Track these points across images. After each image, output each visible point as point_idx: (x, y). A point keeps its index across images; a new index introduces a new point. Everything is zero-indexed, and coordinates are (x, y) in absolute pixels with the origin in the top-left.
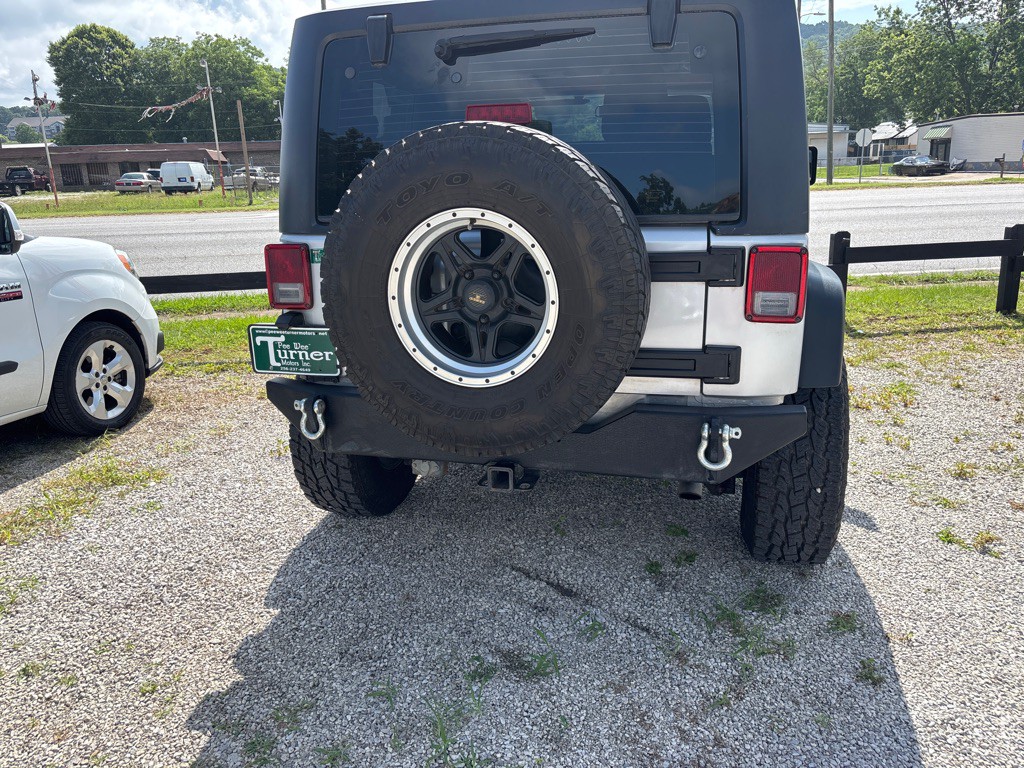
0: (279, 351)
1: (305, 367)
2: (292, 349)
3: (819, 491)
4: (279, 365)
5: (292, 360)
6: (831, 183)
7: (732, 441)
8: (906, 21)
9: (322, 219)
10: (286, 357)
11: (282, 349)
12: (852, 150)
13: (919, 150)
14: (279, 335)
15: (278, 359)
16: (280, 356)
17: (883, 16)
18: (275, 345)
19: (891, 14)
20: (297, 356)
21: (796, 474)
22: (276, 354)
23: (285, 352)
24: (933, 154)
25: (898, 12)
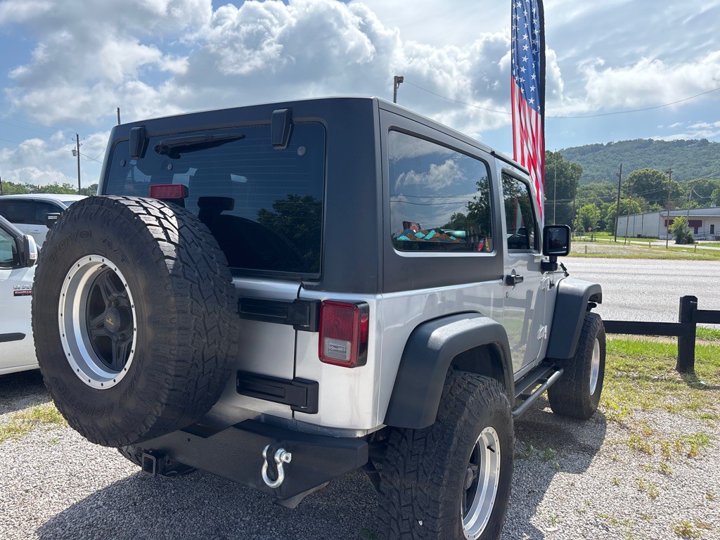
3: (421, 523)
7: (285, 464)
21: (403, 503)
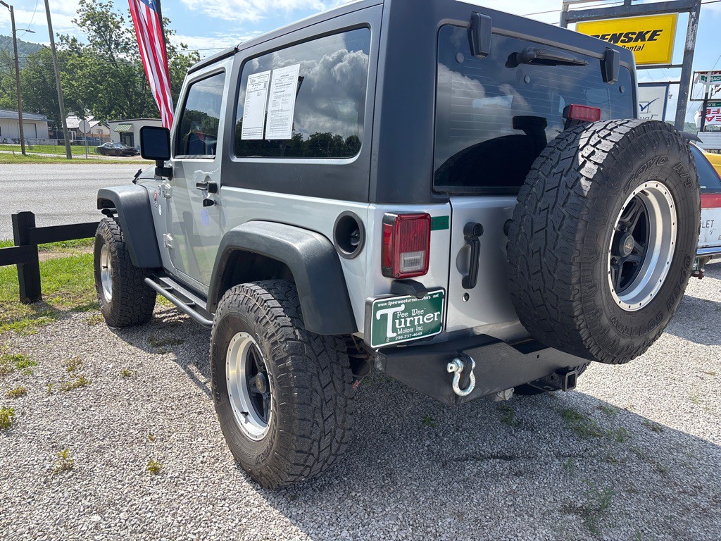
0: (397, 321)
1: (418, 332)
2: (410, 316)
4: (395, 335)
5: (409, 327)
6: (71, 158)
8: (82, 48)
9: (437, 188)
10: (403, 326)
11: (400, 318)
12: (52, 134)
13: (112, 138)
14: (399, 305)
15: (394, 330)
16: (397, 326)
17: (64, 42)
18: (395, 315)
19: (70, 40)
20: (412, 322)
22: (394, 323)
23: (403, 320)
24: (123, 141)
25: (74, 40)
